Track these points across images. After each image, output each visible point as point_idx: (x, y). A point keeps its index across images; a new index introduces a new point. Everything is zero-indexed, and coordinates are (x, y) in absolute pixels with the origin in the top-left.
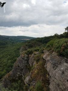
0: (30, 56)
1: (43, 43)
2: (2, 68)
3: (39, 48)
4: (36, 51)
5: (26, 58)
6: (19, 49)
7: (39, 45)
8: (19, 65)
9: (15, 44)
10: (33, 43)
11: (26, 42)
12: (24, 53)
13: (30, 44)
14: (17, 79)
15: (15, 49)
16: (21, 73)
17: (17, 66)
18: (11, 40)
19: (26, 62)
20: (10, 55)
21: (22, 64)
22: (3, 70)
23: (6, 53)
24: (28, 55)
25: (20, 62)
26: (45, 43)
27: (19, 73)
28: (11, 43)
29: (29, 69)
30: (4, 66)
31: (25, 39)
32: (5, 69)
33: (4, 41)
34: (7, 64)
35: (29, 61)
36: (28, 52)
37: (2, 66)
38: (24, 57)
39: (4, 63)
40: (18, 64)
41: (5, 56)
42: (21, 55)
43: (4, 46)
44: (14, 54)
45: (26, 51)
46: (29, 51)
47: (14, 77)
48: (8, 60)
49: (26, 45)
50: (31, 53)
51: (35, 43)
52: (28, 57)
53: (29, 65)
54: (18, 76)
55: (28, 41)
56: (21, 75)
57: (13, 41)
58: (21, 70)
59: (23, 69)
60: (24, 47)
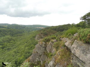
0: (47, 43)
1: (58, 31)
2: (20, 54)
3: (56, 36)
4: (53, 38)
5: (44, 46)
6: (34, 37)
7: (54, 33)
8: (38, 52)
9: (31, 32)
10: (48, 32)
11: (41, 30)
12: (41, 40)
13: (45, 32)
14: (36, 63)
15: (31, 37)
16: (40, 59)
17: (36, 52)
18: (27, 29)
19: (44, 49)
20: (26, 43)
21: (40, 51)
22: (21, 56)
23: (23, 41)
24: (45, 42)
25: (38, 49)
26: (59, 31)
27: (37, 59)
28: (27, 32)
29: (46, 55)
30: (22, 52)
31: (40, 28)
32: (23, 55)
33: (21, 29)
34: (25, 50)
35: (47, 48)
36: (45, 39)
37: (20, 52)
38: (42, 44)
39: (22, 49)
40: (36, 50)
41: (22, 43)
42: (39, 43)
43: (21, 34)
44: (31, 42)
45: (44, 39)
46: (47, 39)
47: (33, 62)
48: (26, 46)
49: (42, 33)
50: (48, 40)
51: (50, 31)
52: (46, 45)
53: (47, 51)
54: (36, 61)
55: (42, 29)
56: (39, 60)
57: (29, 30)
58: (39, 56)
59: (41, 55)
60: (39, 35)
